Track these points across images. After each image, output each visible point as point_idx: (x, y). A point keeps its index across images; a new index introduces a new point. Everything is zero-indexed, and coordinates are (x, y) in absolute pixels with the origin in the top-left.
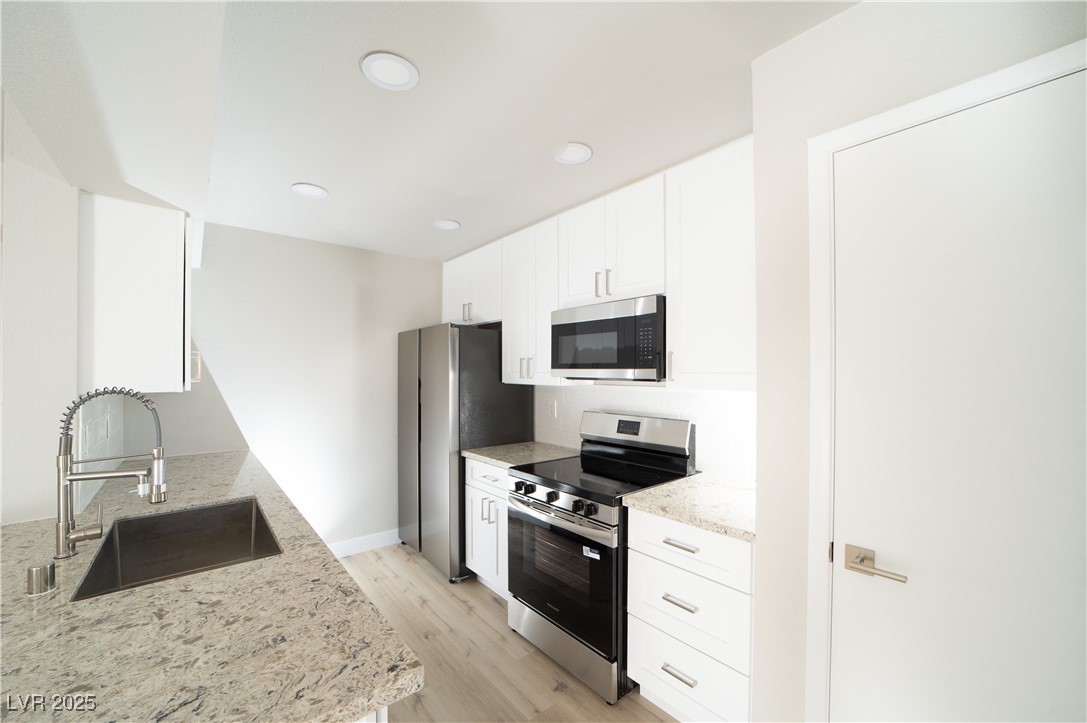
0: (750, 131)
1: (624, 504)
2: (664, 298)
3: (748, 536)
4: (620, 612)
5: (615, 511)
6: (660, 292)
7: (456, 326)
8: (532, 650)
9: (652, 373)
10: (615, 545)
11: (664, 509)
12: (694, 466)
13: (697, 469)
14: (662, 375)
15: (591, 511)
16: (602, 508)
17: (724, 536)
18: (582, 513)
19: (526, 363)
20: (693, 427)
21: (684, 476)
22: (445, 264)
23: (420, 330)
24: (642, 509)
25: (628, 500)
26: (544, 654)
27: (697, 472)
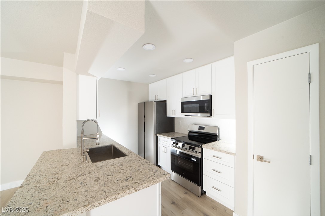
0: (234, 55)
1: (202, 147)
2: (211, 96)
3: (234, 154)
4: (201, 174)
5: (200, 149)
6: (211, 94)
7: (155, 102)
8: (178, 185)
9: (209, 114)
10: (200, 157)
11: (213, 148)
12: (219, 138)
13: (220, 139)
14: (211, 115)
15: (194, 149)
16: (196, 148)
17: (228, 154)
18: (192, 149)
19: (173, 111)
20: (219, 128)
21: (217, 141)
22: (150, 85)
23: (145, 103)
24: (207, 148)
25: (203, 146)
26: (181, 186)
27: (220, 140)
